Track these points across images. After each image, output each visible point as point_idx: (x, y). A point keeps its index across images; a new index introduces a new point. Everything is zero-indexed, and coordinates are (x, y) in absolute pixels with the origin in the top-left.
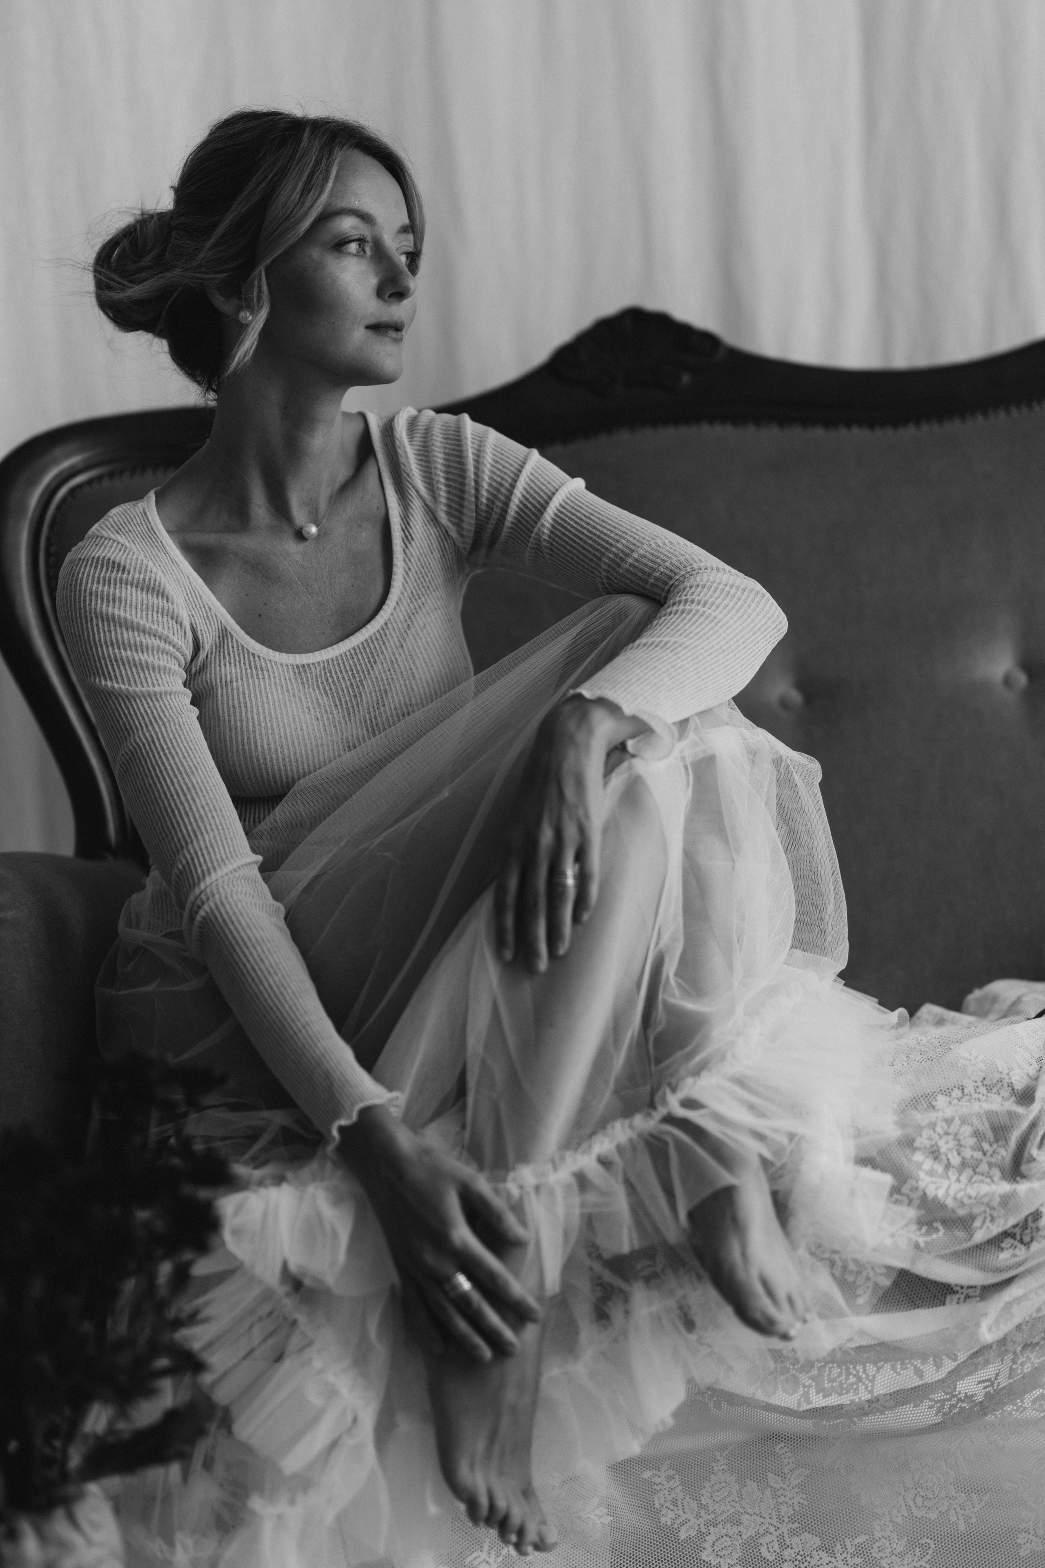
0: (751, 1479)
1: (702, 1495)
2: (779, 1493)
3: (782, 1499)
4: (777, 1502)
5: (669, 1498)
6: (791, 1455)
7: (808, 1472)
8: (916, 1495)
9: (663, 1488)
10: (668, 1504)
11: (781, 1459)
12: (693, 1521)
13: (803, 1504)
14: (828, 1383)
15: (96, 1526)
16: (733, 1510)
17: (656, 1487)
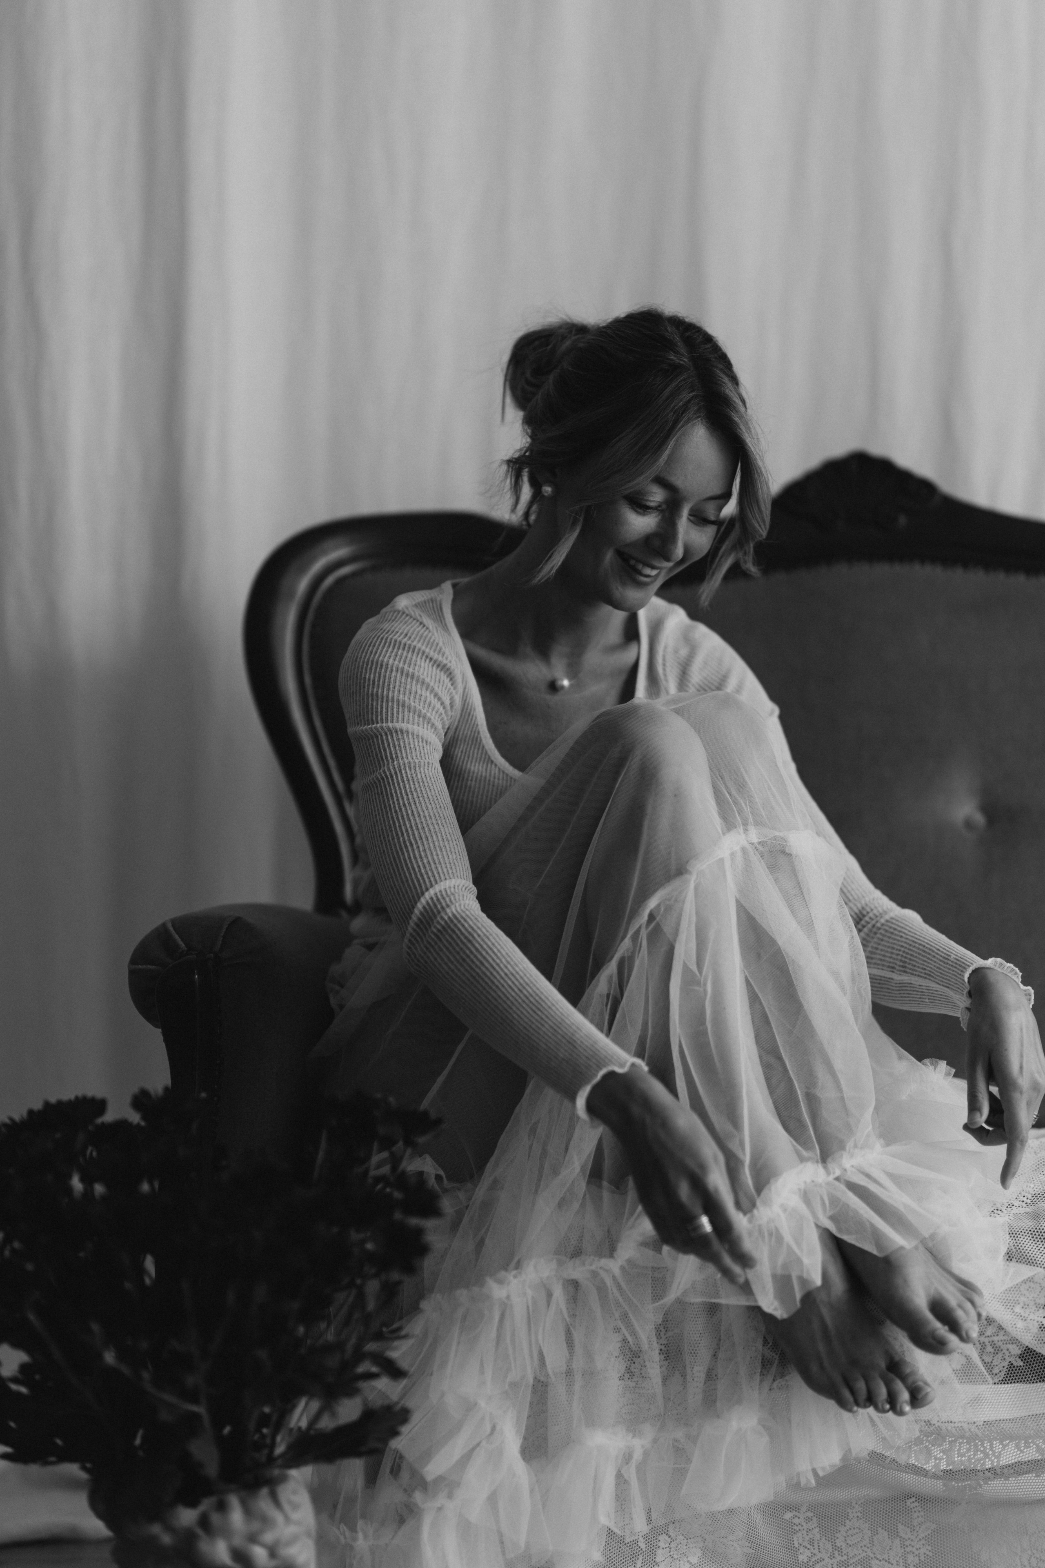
0: (883, 1528)
1: (837, 1538)
2: (907, 1543)
3: (909, 1549)
4: (905, 1551)
5: (807, 1538)
6: (920, 1510)
7: (935, 1526)
8: (1031, 1556)
9: (802, 1528)
10: (806, 1544)
11: (911, 1512)
12: (827, 1560)
13: (928, 1555)
14: (958, 1457)
15: (296, 1507)
16: (864, 1554)
17: (795, 1527)
